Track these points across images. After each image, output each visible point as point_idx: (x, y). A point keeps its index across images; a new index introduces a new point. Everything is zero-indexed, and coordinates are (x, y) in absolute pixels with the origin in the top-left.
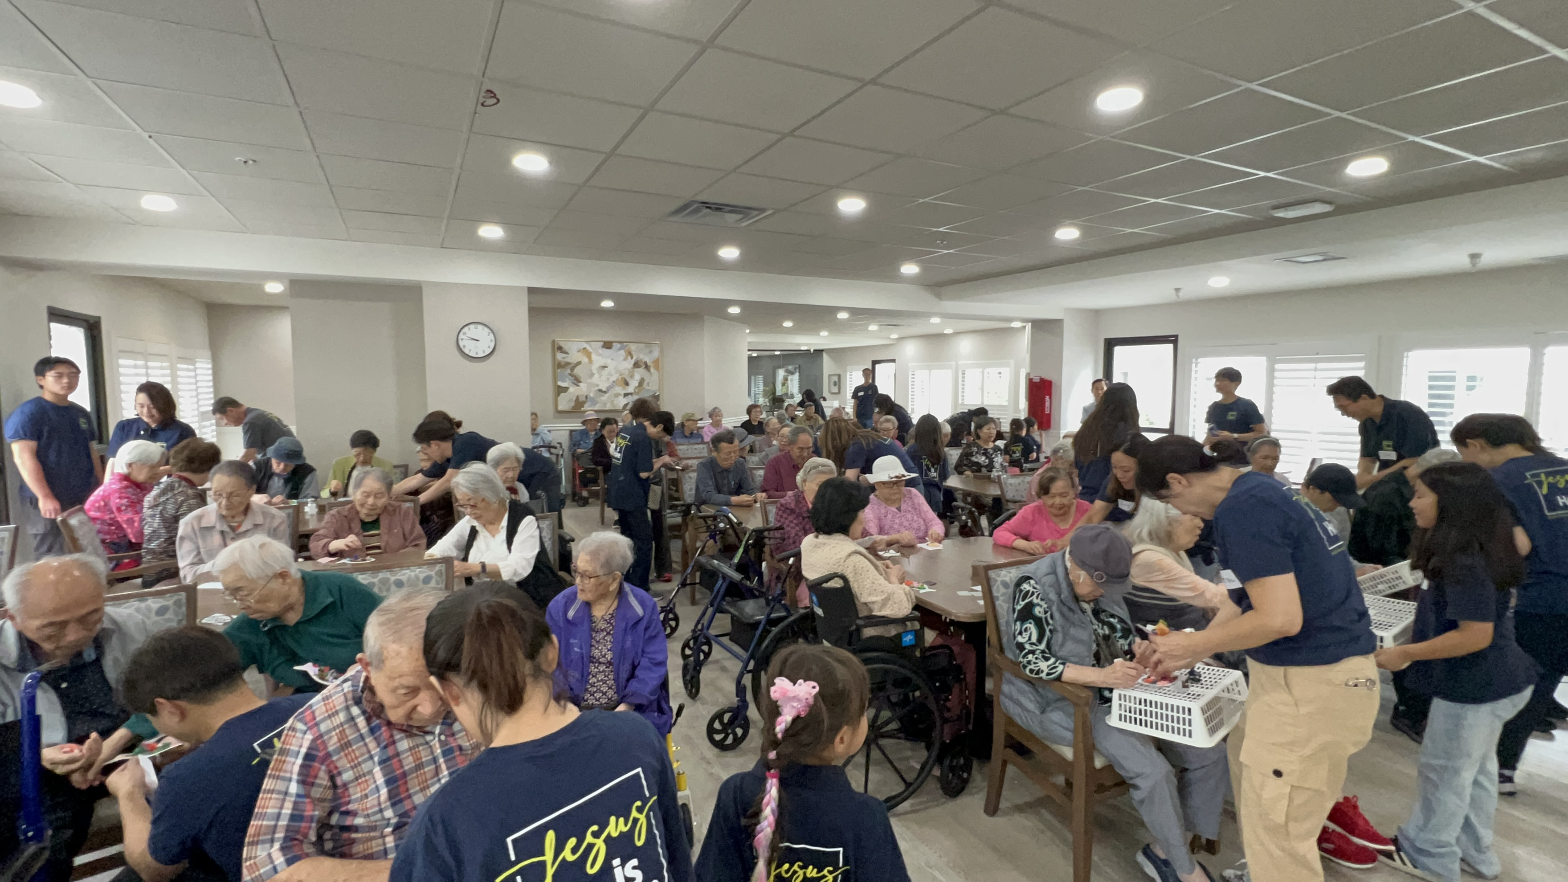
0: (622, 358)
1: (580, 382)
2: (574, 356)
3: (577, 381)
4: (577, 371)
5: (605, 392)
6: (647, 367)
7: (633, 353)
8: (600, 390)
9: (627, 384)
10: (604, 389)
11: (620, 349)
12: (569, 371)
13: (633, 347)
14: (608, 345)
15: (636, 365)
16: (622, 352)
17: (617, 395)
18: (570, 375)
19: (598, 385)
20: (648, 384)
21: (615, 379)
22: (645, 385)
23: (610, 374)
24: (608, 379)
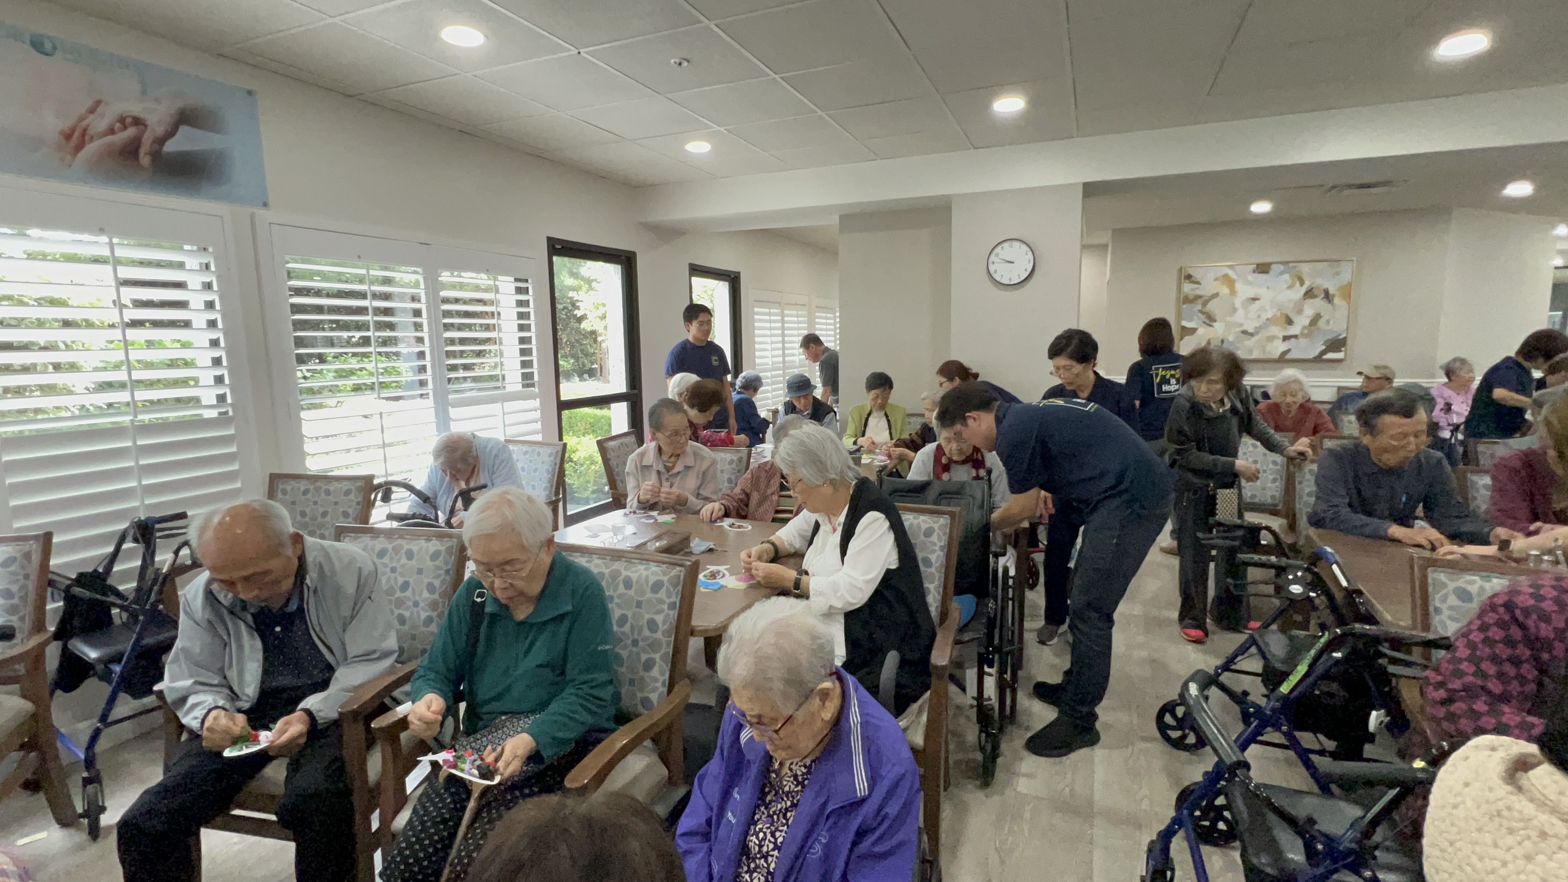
0: (1285, 286)
1: (1215, 321)
2: (1208, 286)
3: (1210, 319)
4: (1211, 306)
5: (1252, 335)
6: (1327, 296)
7: (1305, 277)
8: (1245, 332)
9: (1290, 322)
10: (1250, 330)
11: (1282, 273)
12: (1199, 307)
13: (1305, 268)
14: (1263, 269)
15: (1309, 294)
16: (1286, 276)
17: (1271, 339)
18: (1201, 312)
19: (1241, 325)
20: (1328, 322)
21: (1270, 315)
22: (1321, 323)
23: (1263, 309)
24: (1259, 316)
